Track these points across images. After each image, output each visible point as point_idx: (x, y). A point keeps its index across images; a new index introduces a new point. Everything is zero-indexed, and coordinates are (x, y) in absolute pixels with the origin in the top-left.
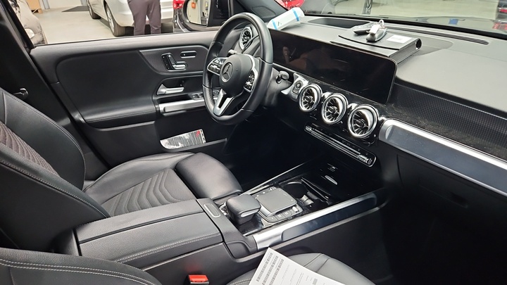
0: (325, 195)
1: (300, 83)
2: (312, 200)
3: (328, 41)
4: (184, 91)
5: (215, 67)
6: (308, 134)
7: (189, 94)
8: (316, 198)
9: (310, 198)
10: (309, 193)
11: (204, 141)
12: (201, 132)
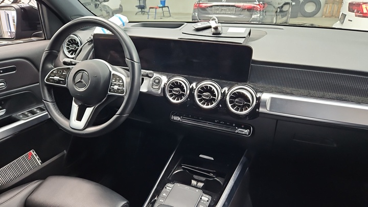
0: (209, 172)
1: (157, 79)
2: (201, 182)
3: (176, 38)
4: (6, 113)
5: (56, 78)
6: (177, 123)
7: (14, 115)
8: (204, 179)
9: (198, 181)
10: (195, 177)
11: (39, 162)
12: (33, 152)
